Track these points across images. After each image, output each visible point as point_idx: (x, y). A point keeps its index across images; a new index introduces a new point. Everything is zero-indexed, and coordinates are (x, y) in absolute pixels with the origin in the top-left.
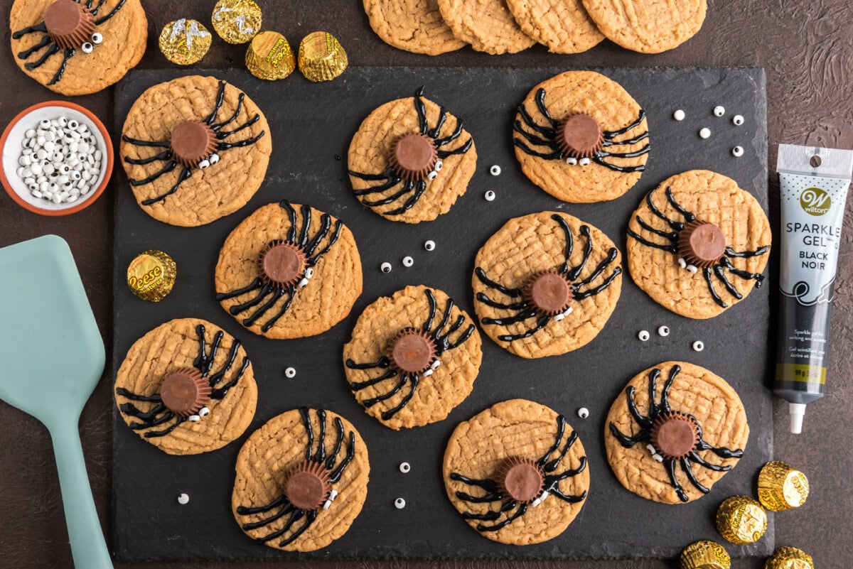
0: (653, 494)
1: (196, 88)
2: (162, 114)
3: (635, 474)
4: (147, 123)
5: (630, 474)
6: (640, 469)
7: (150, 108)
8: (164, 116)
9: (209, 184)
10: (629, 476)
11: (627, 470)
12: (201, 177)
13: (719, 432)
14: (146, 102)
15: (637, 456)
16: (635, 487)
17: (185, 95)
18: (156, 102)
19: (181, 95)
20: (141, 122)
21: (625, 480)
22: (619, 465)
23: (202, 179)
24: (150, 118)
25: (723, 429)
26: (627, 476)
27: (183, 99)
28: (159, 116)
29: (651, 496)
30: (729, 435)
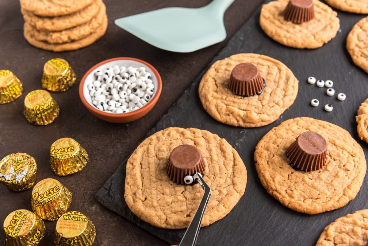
0: (238, 118)
1: (203, 137)
2: (171, 144)
3: (223, 107)
4: (157, 146)
5: (219, 108)
6: (226, 105)
7: (164, 138)
8: (172, 145)
9: (186, 198)
10: (219, 110)
11: (217, 106)
12: (182, 192)
13: (277, 80)
14: (163, 134)
15: (222, 97)
16: (224, 117)
17: (193, 138)
18: (170, 136)
19: (190, 137)
20: (153, 144)
21: (217, 113)
22: (211, 104)
23: (182, 193)
24: (161, 143)
25: (279, 79)
26: (218, 111)
27: (190, 140)
28: (168, 144)
29: (238, 121)
30: (284, 82)
